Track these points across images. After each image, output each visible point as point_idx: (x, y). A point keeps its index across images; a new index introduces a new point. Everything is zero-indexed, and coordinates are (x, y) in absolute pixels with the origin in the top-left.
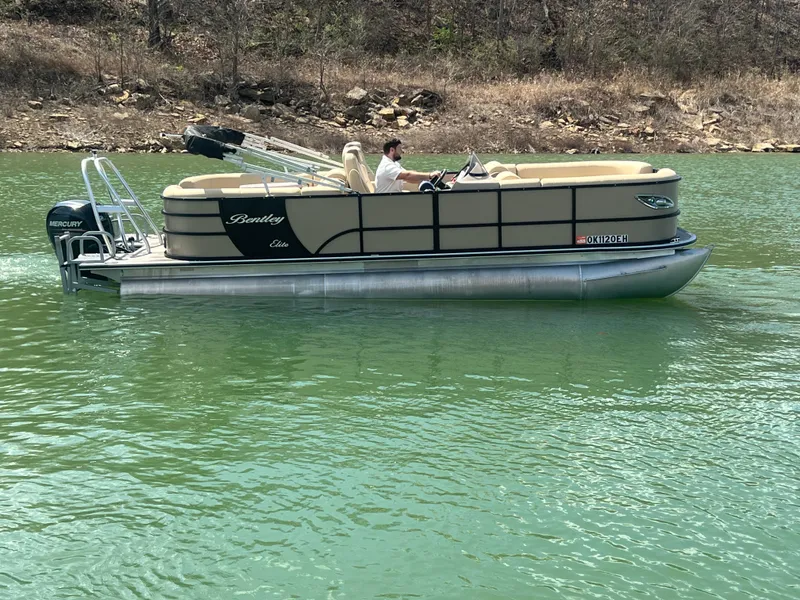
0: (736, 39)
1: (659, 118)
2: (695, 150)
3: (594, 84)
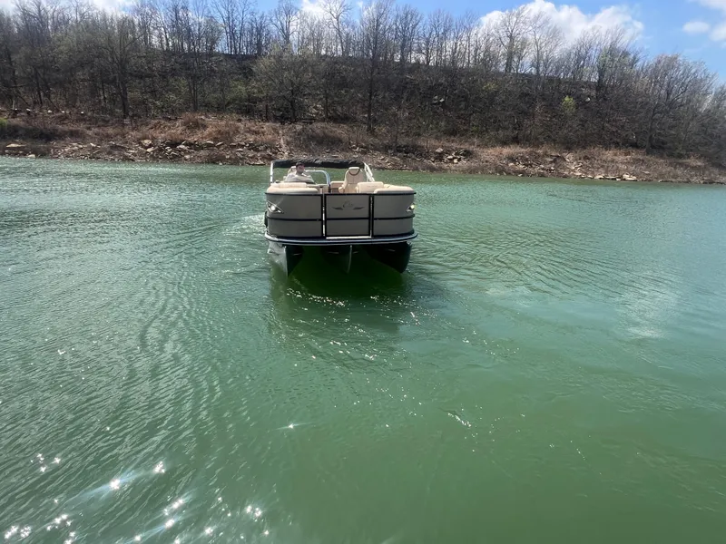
0: (593, 133)
1: (557, 164)
2: (571, 177)
3: (532, 149)
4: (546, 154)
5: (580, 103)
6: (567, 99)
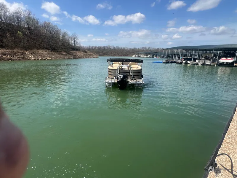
0: (33, 45)
1: (24, 55)
2: (30, 60)
3: (11, 50)
4: (18, 52)
5: (24, 34)
6: (18, 32)
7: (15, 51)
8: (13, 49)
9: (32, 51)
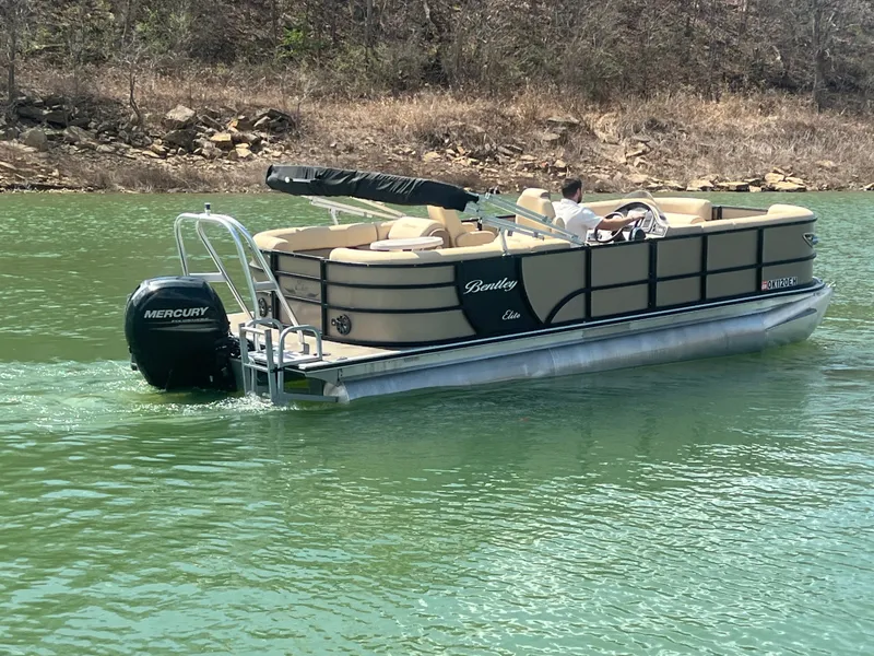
0: (664, 49)
1: (571, 149)
2: (618, 188)
3: (490, 105)
7: (516, 110)
8: (506, 88)
9: (644, 110)
